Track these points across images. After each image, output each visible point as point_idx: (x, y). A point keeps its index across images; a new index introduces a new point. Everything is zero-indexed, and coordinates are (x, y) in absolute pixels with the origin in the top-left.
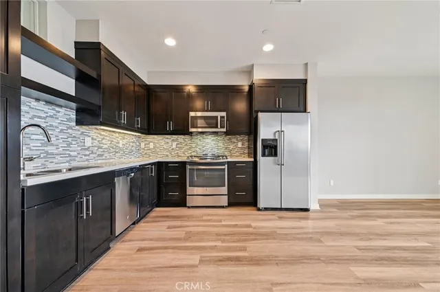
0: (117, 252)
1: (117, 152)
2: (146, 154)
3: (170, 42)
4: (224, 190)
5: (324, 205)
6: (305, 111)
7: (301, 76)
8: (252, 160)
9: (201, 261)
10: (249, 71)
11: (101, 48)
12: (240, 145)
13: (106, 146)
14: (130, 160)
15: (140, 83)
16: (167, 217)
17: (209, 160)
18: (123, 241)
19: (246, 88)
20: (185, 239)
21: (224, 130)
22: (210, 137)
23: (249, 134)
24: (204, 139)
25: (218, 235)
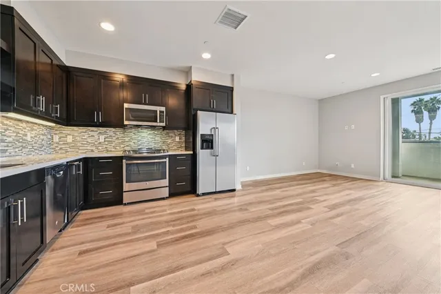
0: (49, 262)
1: (24, 147)
2: (61, 149)
3: (107, 26)
4: (166, 182)
5: (244, 185)
6: (232, 113)
7: (229, 84)
8: (192, 152)
9: (159, 245)
10: (187, 72)
11: (15, 14)
12: (177, 139)
13: (10, 139)
14: (40, 157)
15: (58, 63)
16: (102, 217)
17: (145, 155)
18: (53, 250)
19: (183, 87)
20: (135, 233)
21: (164, 124)
22: (145, 131)
23: (186, 129)
24: (139, 132)
25: (166, 222)
